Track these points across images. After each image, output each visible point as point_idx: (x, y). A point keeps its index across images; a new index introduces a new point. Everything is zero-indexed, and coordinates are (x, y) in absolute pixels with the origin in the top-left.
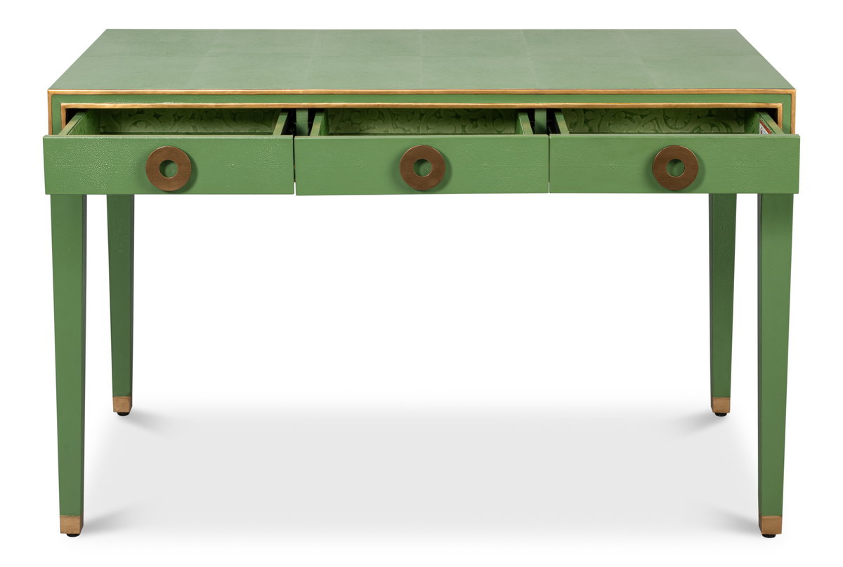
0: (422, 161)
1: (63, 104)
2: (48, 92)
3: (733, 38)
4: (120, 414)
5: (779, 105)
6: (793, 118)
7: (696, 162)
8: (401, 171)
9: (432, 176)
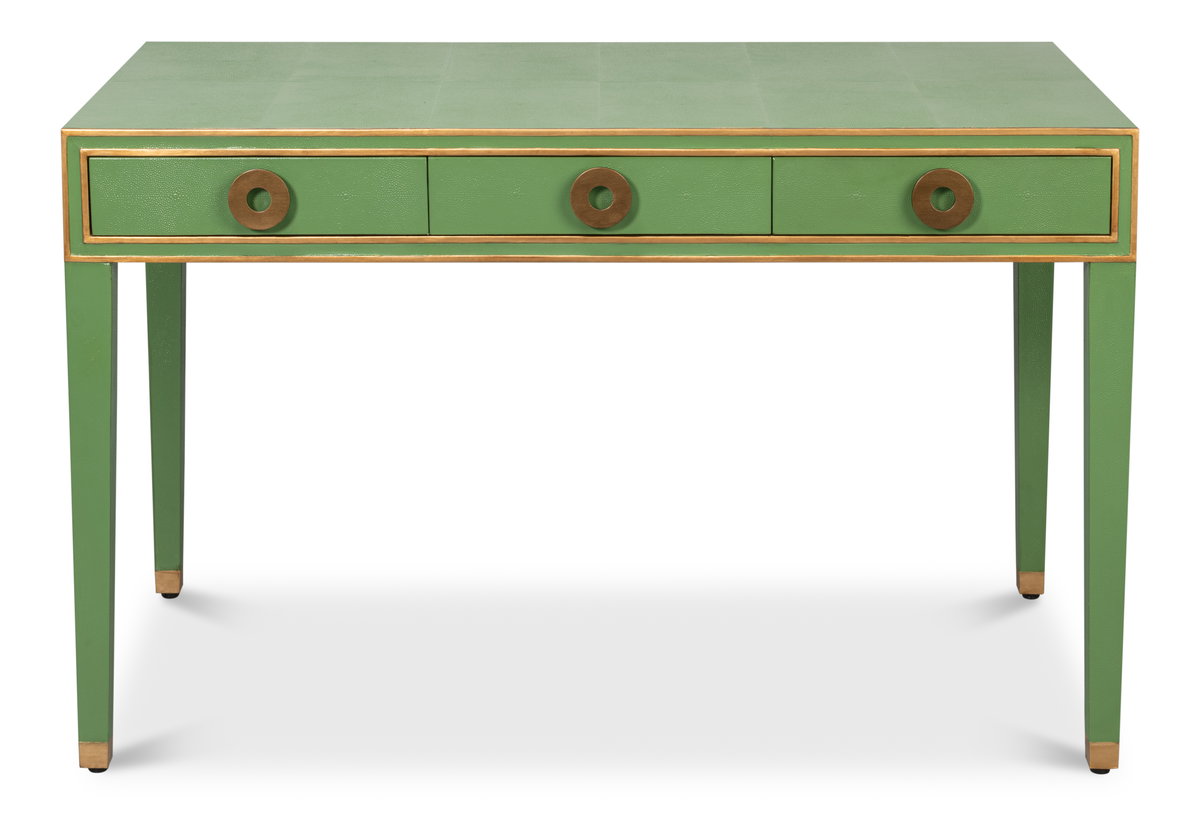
0: (600, 189)
1: (83, 150)
2: (62, 132)
3: (1048, 54)
4: (166, 596)
5: (1115, 151)
6: (1134, 171)
7: (970, 192)
8: (572, 202)
9: (614, 209)
